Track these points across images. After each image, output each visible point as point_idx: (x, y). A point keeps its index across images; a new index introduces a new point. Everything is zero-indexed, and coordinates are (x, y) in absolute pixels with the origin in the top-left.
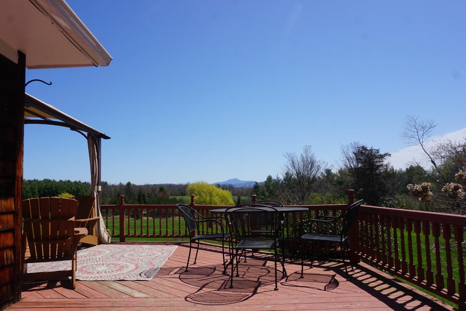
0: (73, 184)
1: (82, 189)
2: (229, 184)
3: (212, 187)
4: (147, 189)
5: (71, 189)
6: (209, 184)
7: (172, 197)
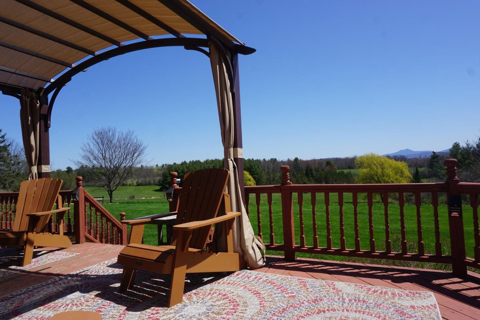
0: (247, 162)
1: (255, 166)
2: (401, 155)
3: (384, 158)
4: (314, 163)
5: (245, 165)
6: (380, 155)
7: (340, 171)
